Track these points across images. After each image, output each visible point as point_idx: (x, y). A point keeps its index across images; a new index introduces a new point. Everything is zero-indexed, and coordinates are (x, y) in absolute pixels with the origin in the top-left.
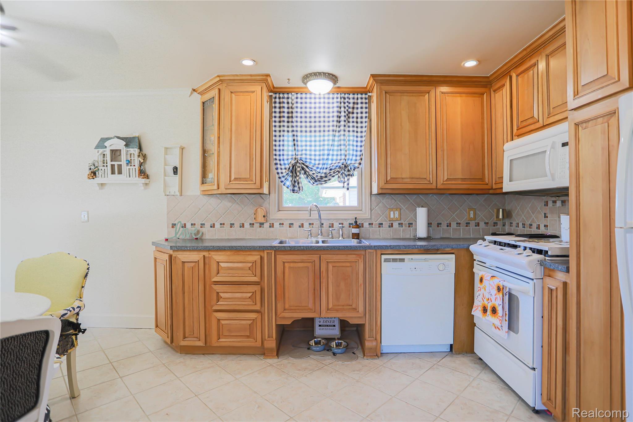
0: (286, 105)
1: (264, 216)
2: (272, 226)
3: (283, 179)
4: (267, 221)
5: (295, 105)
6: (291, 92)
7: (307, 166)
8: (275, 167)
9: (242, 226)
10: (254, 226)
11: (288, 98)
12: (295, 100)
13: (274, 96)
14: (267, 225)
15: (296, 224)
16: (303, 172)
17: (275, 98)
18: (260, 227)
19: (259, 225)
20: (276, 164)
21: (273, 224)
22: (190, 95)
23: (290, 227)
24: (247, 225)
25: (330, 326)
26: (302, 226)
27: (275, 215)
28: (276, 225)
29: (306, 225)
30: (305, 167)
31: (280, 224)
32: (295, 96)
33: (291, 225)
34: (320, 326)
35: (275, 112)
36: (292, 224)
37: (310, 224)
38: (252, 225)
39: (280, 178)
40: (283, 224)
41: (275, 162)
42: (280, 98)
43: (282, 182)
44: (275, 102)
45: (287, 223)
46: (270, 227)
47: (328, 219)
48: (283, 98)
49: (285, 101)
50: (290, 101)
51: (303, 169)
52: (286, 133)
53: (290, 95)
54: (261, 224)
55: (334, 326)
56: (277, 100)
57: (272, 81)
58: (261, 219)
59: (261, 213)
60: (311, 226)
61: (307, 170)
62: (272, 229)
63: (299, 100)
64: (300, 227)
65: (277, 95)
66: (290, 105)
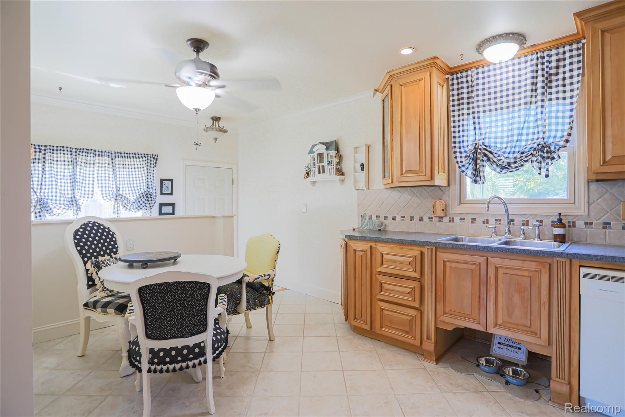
0: (465, 85)
1: (443, 210)
2: (452, 220)
3: (463, 169)
4: (446, 215)
5: (475, 82)
6: (470, 69)
7: (491, 152)
8: (454, 155)
9: (422, 219)
10: (433, 220)
11: (467, 76)
12: (475, 77)
13: (451, 77)
14: (446, 220)
15: (480, 220)
16: (485, 159)
17: (453, 79)
18: (440, 221)
19: (438, 219)
20: (455, 152)
21: (453, 218)
22: (373, 96)
23: (472, 222)
24: (426, 219)
25: (513, 347)
26: (487, 221)
27: (455, 209)
28: (457, 220)
29: (492, 221)
30: (487, 153)
31: (461, 219)
32: (476, 71)
33: (473, 220)
34: (499, 343)
35: (453, 95)
36: (475, 219)
37: (496, 220)
38: (431, 218)
39: (460, 167)
40: (464, 219)
41: (454, 150)
42: (457, 78)
43: (463, 171)
44: (453, 85)
45: (468, 218)
46: (450, 221)
47: (521, 215)
48: (462, 77)
49: (464, 80)
50: (469, 78)
51: (485, 155)
52: (465, 117)
53: (469, 72)
54: (441, 218)
55: (520, 349)
56: (455, 82)
57: (443, 62)
58: (439, 213)
59: (439, 206)
60: (499, 222)
61: (490, 156)
62: (451, 224)
63: (480, 76)
64: (484, 223)
65: (455, 76)
66: (470, 84)
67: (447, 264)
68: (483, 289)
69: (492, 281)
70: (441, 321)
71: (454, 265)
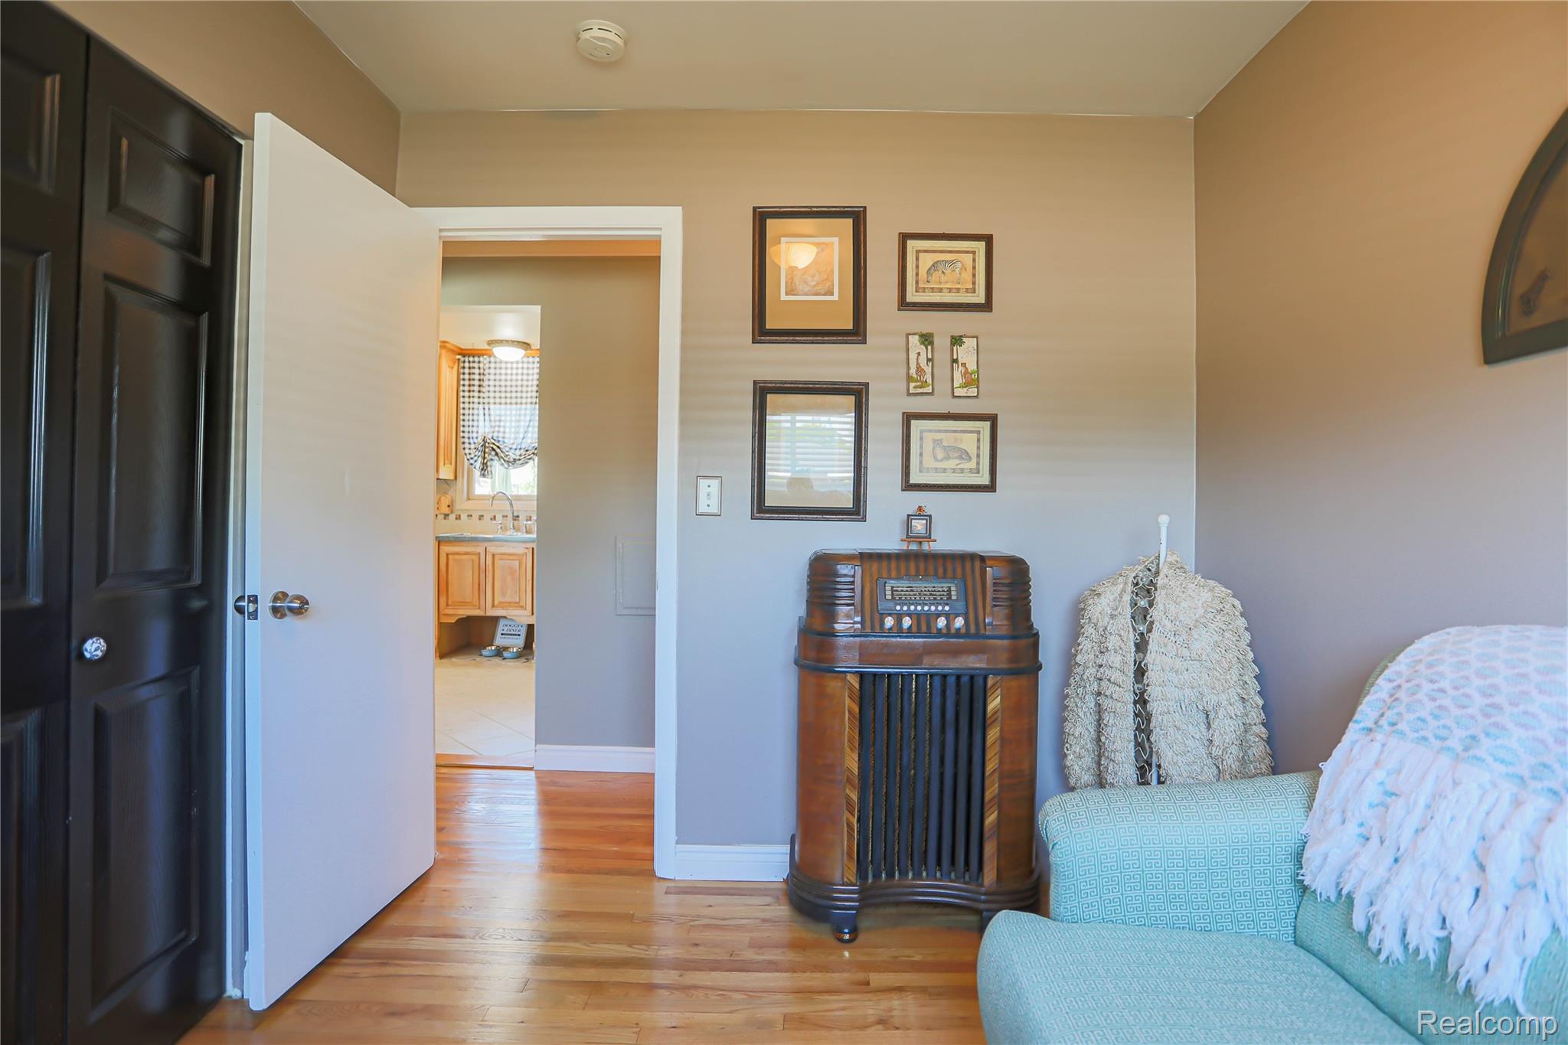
0: (476, 371)
1: (449, 506)
2: (458, 518)
3: (472, 461)
4: (452, 512)
5: (487, 371)
6: (483, 355)
7: (498, 447)
8: (462, 446)
11: (479, 362)
12: (487, 365)
13: (462, 359)
14: (452, 517)
15: (487, 517)
16: (493, 453)
17: (464, 362)
18: (445, 519)
19: (443, 516)
20: (464, 443)
21: (460, 516)
23: (480, 519)
25: (514, 635)
26: (495, 518)
27: (461, 505)
28: (464, 517)
29: (499, 517)
30: (495, 447)
31: (468, 516)
32: (488, 359)
33: (481, 517)
34: (502, 634)
35: (464, 380)
36: (483, 516)
37: (503, 516)
39: (468, 460)
40: (471, 516)
41: (462, 440)
42: (469, 362)
43: (472, 464)
44: (464, 368)
45: (475, 516)
46: (456, 519)
47: (526, 511)
48: (474, 362)
49: (476, 365)
50: (481, 365)
51: (493, 449)
52: (476, 406)
53: (481, 359)
54: (446, 516)
55: (519, 635)
56: (467, 365)
57: (454, 345)
58: (447, 510)
59: (445, 501)
60: (505, 518)
61: (498, 450)
62: (458, 521)
63: (492, 365)
64: (491, 519)
65: (467, 359)
66: (482, 371)
67: (450, 556)
68: (483, 576)
69: (490, 568)
70: (444, 615)
71: (457, 557)
